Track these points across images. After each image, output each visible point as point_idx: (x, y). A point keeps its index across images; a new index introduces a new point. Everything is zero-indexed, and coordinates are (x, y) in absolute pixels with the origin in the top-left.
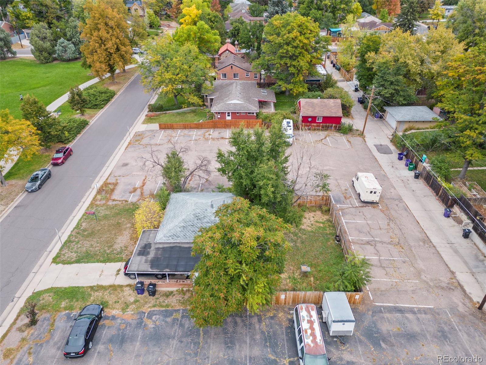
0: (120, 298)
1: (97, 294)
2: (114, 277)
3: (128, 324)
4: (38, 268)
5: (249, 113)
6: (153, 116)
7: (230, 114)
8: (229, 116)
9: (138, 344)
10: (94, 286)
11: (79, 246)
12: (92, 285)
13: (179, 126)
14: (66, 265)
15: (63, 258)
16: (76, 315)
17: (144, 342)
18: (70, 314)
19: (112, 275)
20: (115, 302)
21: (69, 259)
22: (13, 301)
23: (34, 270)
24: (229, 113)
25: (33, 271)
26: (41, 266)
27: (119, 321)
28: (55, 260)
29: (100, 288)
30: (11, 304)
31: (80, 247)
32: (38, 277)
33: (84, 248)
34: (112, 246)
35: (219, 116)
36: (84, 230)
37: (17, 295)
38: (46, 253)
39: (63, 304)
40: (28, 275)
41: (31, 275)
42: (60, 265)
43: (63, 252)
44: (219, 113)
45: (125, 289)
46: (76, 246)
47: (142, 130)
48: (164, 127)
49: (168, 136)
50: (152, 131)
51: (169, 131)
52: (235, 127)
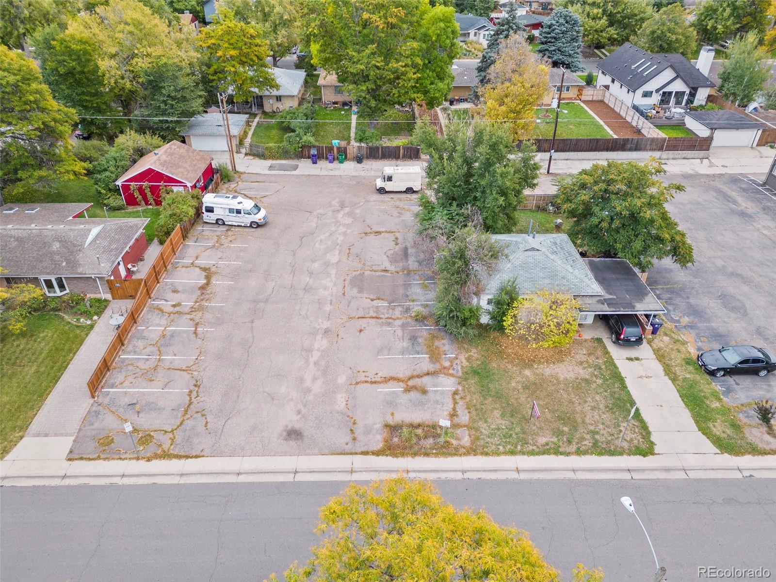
0: (672, 349)
1: (678, 373)
2: (643, 361)
3: (699, 336)
4: (673, 472)
9: (713, 324)
10: (670, 378)
11: (601, 426)
12: (670, 382)
14: (650, 429)
15: (638, 439)
16: (720, 385)
17: (708, 320)
18: (724, 393)
19: (642, 365)
20: (679, 352)
21: (637, 430)
22: (751, 476)
23: (682, 475)
25: (685, 476)
26: (668, 470)
27: (700, 344)
28: (647, 450)
29: (668, 371)
30: (757, 475)
31: (603, 424)
32: (692, 461)
33: (604, 416)
34: (586, 380)
36: (559, 433)
37: (738, 475)
38: (636, 476)
39: (715, 405)
40: (696, 480)
41: (693, 475)
42: (653, 438)
43: (625, 445)
45: (655, 346)
46: (602, 432)
47: (67, 443)
48: (95, 384)
49: (149, 376)
50: (91, 416)
51: (115, 376)
52: (165, 267)
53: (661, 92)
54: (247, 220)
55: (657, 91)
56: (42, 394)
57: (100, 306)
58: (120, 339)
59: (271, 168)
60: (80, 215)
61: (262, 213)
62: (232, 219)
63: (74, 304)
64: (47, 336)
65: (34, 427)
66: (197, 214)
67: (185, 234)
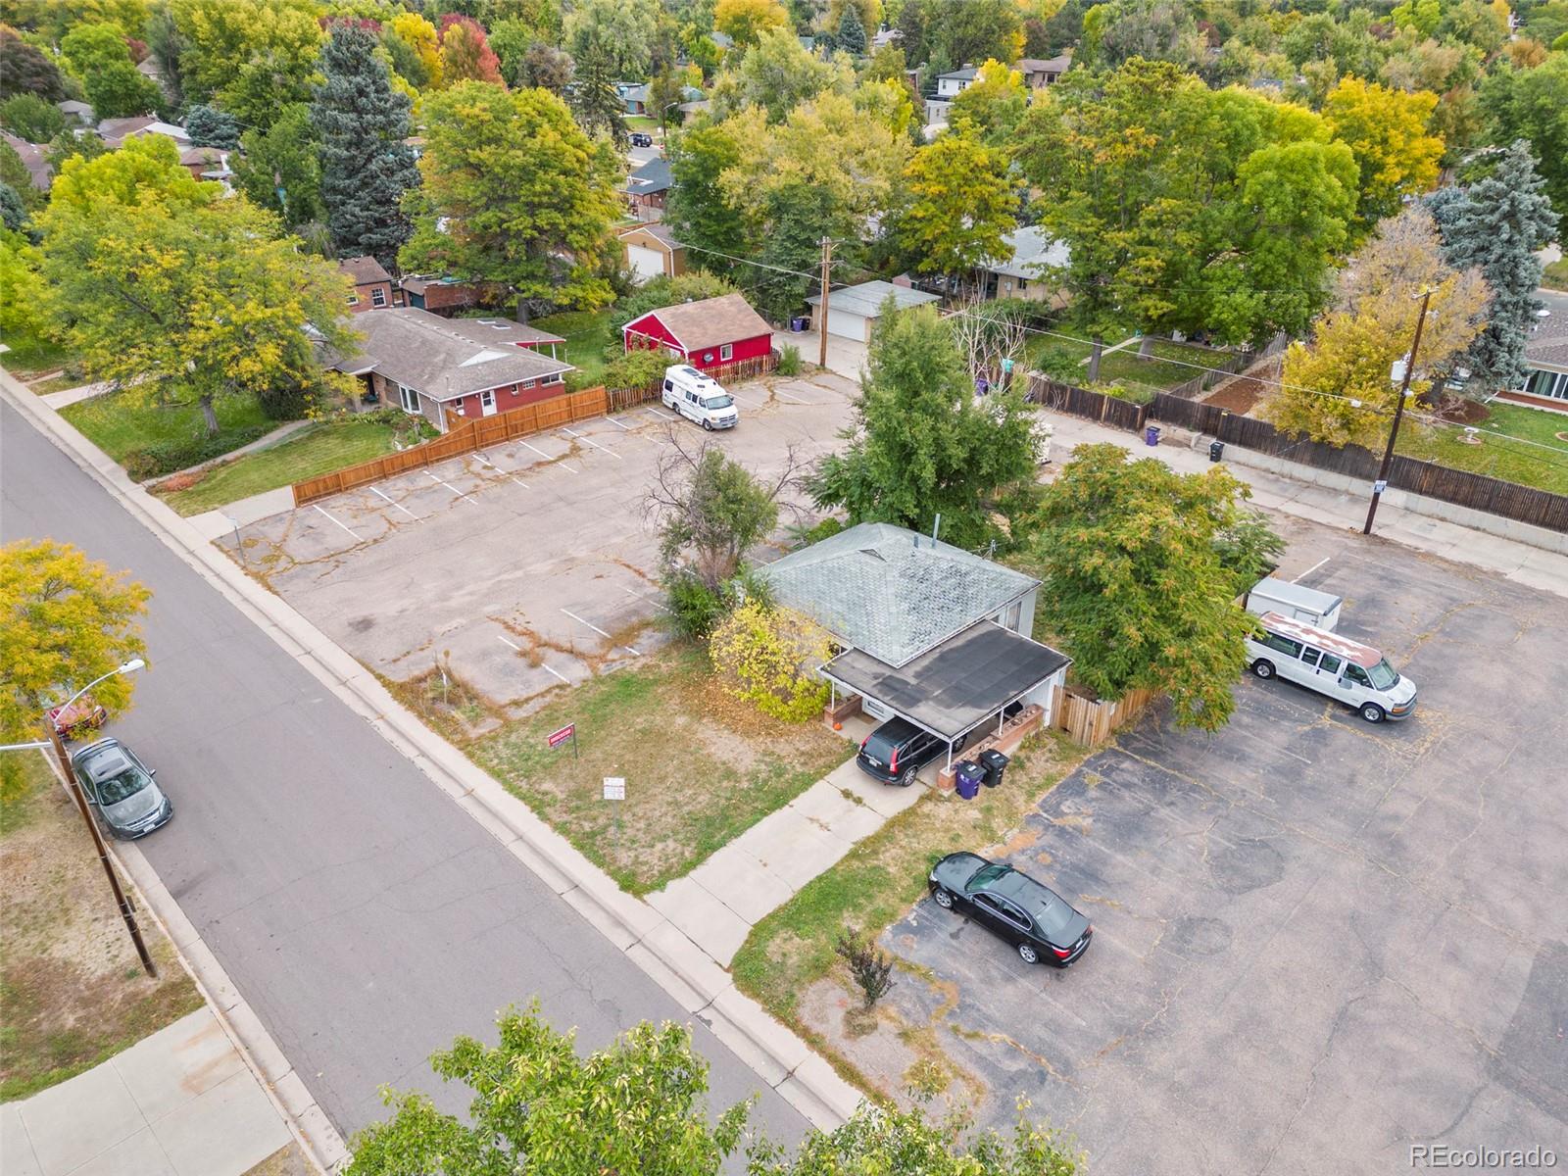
2: (862, 809)
4: (620, 931)
5: (545, 380)
6: (193, 483)
7: (492, 396)
8: (488, 403)
10: (855, 850)
12: (844, 852)
13: (362, 473)
14: (692, 873)
15: (652, 869)
16: (918, 916)
18: (904, 925)
19: (850, 811)
21: (673, 860)
22: (706, 1022)
23: (621, 941)
24: (487, 394)
25: (621, 944)
26: (619, 922)
27: (1021, 858)
28: (638, 886)
29: (873, 843)
30: (718, 1028)
35: (461, 412)
37: (692, 1006)
39: (853, 924)
41: (635, 953)
42: (675, 883)
43: (623, 863)
44: (459, 401)
45: (924, 810)
47: (230, 530)
48: (308, 493)
49: (360, 513)
50: (275, 518)
51: (338, 500)
52: (537, 427)
54: (702, 415)
58: (385, 470)
62: (689, 409)
63: (409, 427)
64: (359, 445)
65: (236, 504)
66: (653, 391)
67: (615, 404)
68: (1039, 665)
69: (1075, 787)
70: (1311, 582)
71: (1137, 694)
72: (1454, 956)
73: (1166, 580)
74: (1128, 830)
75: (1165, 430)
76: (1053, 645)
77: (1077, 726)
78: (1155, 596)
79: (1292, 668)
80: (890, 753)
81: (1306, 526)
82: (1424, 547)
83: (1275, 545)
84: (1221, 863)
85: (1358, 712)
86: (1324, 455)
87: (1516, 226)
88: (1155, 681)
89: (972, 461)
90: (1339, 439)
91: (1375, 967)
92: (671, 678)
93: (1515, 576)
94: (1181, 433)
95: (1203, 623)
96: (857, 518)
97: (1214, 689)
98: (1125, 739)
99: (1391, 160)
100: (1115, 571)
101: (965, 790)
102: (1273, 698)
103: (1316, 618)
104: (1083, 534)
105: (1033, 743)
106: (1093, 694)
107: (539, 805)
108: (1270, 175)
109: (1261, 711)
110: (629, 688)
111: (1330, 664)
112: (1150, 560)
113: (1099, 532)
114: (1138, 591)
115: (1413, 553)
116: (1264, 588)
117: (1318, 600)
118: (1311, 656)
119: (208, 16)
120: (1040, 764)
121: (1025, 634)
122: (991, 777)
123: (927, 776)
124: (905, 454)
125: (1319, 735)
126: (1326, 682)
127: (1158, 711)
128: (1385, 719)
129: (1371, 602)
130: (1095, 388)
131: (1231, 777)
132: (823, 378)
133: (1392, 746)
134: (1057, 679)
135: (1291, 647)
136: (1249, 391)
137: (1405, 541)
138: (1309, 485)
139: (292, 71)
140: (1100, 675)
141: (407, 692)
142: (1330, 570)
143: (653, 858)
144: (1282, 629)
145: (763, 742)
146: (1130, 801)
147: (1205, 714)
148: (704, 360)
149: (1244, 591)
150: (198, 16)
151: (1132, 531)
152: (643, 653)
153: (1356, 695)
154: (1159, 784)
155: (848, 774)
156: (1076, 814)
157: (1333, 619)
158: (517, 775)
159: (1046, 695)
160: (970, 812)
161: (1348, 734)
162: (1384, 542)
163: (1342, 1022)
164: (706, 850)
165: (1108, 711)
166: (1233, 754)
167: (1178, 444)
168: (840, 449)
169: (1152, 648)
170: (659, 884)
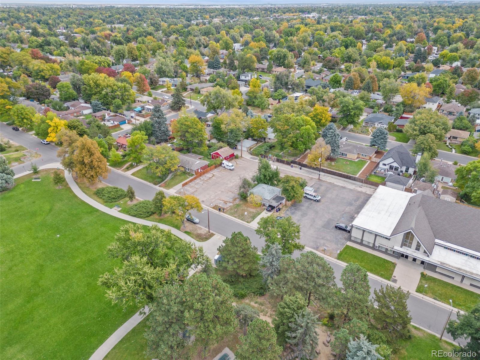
2: (267, 214)
5: (207, 165)
7: (200, 169)
11: (246, 218)
13: (189, 182)
21: (251, 220)
28: (249, 223)
33: (249, 217)
34: (253, 212)
43: (246, 221)
44: (196, 170)
47: (176, 191)
48: (184, 185)
49: (191, 187)
50: (181, 189)
51: (187, 186)
52: (207, 172)
53: (389, 165)
54: (229, 168)
55: (388, 164)
56: (177, 184)
57: (193, 175)
58: (191, 181)
59: (251, 158)
60: (200, 159)
61: (233, 167)
62: (226, 167)
63: (189, 174)
64: (183, 177)
65: (174, 188)
66: (221, 164)
67: (216, 167)
68: (283, 199)
69: (288, 210)
70: (311, 187)
71: (293, 200)
72: (321, 220)
73: (295, 189)
74: (293, 213)
75: (294, 165)
76: (283, 196)
77: (287, 205)
78: (294, 190)
79: (309, 196)
80: (270, 208)
81: (312, 178)
82: (325, 180)
83: (307, 182)
84: (301, 215)
85: (315, 201)
86: (314, 169)
87: (335, 136)
88: (294, 199)
89: (273, 176)
90: (315, 167)
91: (314, 221)
92: (242, 204)
93: (335, 183)
94: (296, 165)
95: (298, 193)
96: (259, 183)
97: (300, 199)
98: (292, 205)
99: (323, 119)
100: (290, 188)
101: (277, 211)
102: (307, 200)
103: (311, 191)
104: (286, 185)
105: (283, 207)
106: (289, 201)
107: (235, 217)
108: (304, 131)
109: (306, 201)
110: (238, 205)
111: (312, 196)
112: (293, 187)
113: (288, 184)
114: (292, 190)
115: (324, 181)
116: (305, 188)
117: (311, 189)
118: (310, 195)
119: (93, 81)
120: (284, 208)
121: (280, 195)
122: (279, 210)
123: (273, 211)
124: (265, 176)
125: (311, 203)
126: (312, 198)
127: (295, 202)
128: (318, 201)
129: (318, 188)
130: (284, 159)
131: (303, 208)
132: (242, 159)
133: (318, 204)
134: (285, 200)
135: (308, 194)
136: (305, 157)
137: (324, 180)
138: (313, 172)
139: (112, 92)
140: (289, 199)
141: (213, 208)
142: (314, 185)
143: (249, 220)
144: (307, 192)
145: (255, 209)
146: (293, 211)
147: (299, 202)
148: (226, 159)
149: (303, 188)
150: (91, 82)
151: (291, 184)
152: (237, 201)
153: (315, 199)
154: (296, 209)
155: (265, 211)
156: (288, 212)
157: (313, 191)
158: (231, 214)
159: (284, 201)
160: (278, 213)
161: (314, 203)
162: (321, 180)
163: (311, 225)
164: (254, 219)
165: (290, 203)
166: (303, 206)
167: (296, 167)
168: (255, 174)
169: (294, 196)
170: (251, 222)
